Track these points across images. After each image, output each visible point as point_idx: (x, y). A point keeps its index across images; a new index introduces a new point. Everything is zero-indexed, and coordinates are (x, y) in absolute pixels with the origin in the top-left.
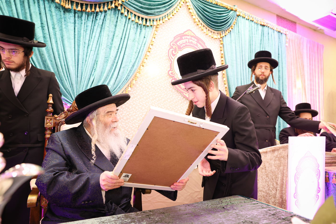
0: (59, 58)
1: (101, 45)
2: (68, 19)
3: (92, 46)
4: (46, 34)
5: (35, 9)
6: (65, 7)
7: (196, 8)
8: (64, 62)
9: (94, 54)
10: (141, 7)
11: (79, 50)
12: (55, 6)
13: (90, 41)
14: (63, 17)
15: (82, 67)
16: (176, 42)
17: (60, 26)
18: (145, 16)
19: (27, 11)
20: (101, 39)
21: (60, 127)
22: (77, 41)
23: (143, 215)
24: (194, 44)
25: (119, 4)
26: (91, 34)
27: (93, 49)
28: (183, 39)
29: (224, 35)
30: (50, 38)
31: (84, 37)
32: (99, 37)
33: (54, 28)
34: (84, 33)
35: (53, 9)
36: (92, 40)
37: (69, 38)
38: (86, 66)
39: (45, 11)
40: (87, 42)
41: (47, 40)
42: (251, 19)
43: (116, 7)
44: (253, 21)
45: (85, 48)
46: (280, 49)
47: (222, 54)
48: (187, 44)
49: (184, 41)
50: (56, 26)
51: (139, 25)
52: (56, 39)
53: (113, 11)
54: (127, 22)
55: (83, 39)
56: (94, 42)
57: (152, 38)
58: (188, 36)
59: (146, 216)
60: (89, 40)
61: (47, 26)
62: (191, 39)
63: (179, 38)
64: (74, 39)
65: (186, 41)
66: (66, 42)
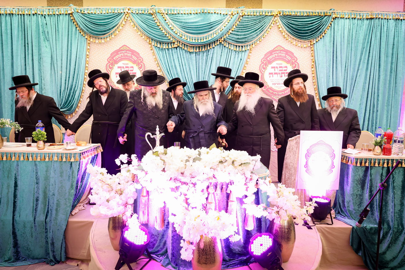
1: (212, 70)
2: (192, 57)
6: (190, 51)
7: (286, 25)
9: (208, 77)
10: (238, 39)
11: (199, 76)
12: (185, 52)
14: (190, 57)
16: (266, 59)
17: (188, 63)
18: (240, 45)
22: (198, 71)
24: (283, 56)
25: (222, 41)
26: (206, 64)
27: (207, 74)
28: (273, 55)
31: (202, 67)
32: (211, 65)
34: (202, 64)
37: (193, 70)
39: (180, 56)
41: (182, 73)
43: (220, 43)
48: (276, 58)
49: (274, 56)
50: (186, 63)
51: (237, 52)
52: (187, 71)
53: (218, 46)
54: (229, 52)
58: (278, 50)
60: (204, 69)
61: (182, 65)
62: (280, 53)
63: (269, 54)
64: (196, 70)
65: (275, 56)
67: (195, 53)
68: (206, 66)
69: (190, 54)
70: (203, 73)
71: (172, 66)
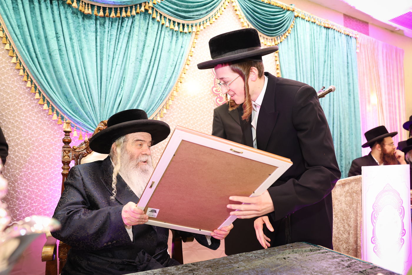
0: (78, 75)
1: (130, 57)
2: (88, 27)
3: (118, 60)
4: (61, 47)
5: (49, 16)
6: (84, 12)
8: (84, 80)
9: (121, 69)
10: (177, 10)
11: (101, 65)
12: (71, 11)
13: (115, 54)
14: (82, 25)
15: (106, 86)
17: (78, 35)
18: (181, 21)
19: (39, 18)
20: (128, 50)
21: (80, 160)
22: (100, 54)
23: (185, 269)
25: (149, 7)
26: (116, 44)
27: (120, 63)
29: (279, 41)
30: (67, 50)
31: (108, 48)
32: (126, 47)
33: (71, 39)
34: (108, 43)
35: (69, 15)
36: (118, 51)
37: (89, 51)
38: (110, 84)
39: (59, 18)
40: (111, 54)
41: (63, 54)
42: (313, 20)
43: (146, 10)
44: (314, 23)
45: (109, 62)
46: (349, 57)
47: (278, 65)
50: (74, 36)
51: (174, 32)
52: (74, 52)
53: (142, 16)
54: (160, 29)
55: (107, 51)
56: (120, 54)
57: (191, 47)
59: (189, 271)
60: (113, 52)
61: (63, 37)
64: (95, 51)
66: (86, 55)
67: (94, 17)
68: (115, 48)
69: (83, 18)
70: (111, 59)
71: (38, 37)
